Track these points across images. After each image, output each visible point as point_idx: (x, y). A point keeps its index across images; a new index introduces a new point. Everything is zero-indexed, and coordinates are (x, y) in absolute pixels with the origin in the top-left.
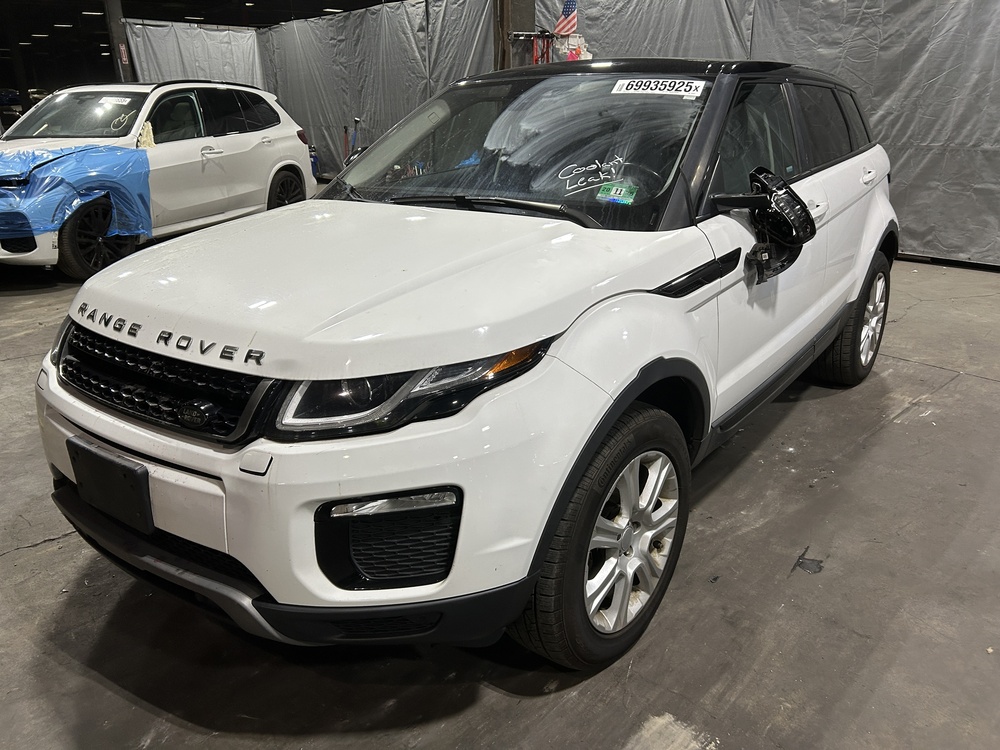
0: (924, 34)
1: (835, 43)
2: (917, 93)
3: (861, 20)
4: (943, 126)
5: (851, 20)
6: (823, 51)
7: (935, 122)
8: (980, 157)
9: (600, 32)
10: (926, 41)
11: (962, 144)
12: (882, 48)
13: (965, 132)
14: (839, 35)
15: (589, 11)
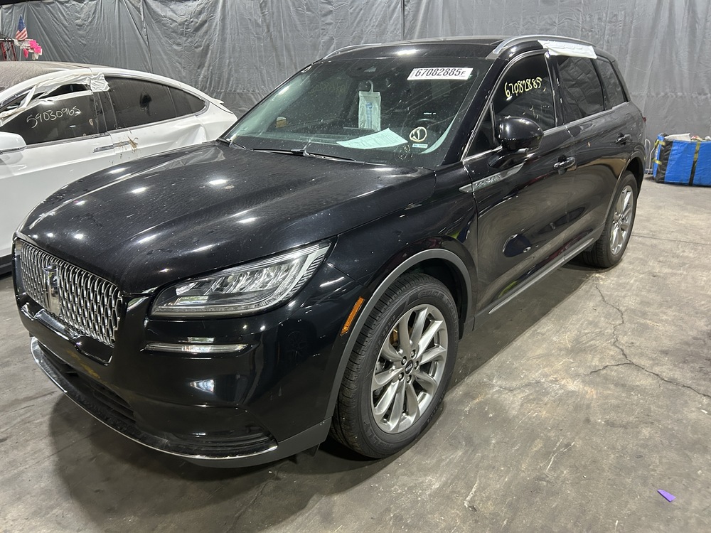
0: (207, 42)
1: (178, 44)
2: (211, 68)
3: (186, 34)
4: (223, 82)
5: (182, 34)
6: (175, 47)
7: (220, 81)
8: (237, 96)
9: (85, 33)
10: (208, 45)
11: (231, 91)
12: (196, 47)
13: (230, 85)
14: (179, 40)
15: (77, 21)
